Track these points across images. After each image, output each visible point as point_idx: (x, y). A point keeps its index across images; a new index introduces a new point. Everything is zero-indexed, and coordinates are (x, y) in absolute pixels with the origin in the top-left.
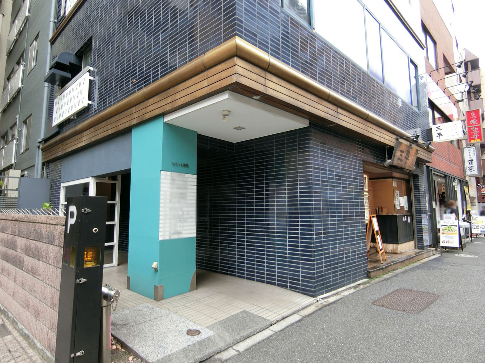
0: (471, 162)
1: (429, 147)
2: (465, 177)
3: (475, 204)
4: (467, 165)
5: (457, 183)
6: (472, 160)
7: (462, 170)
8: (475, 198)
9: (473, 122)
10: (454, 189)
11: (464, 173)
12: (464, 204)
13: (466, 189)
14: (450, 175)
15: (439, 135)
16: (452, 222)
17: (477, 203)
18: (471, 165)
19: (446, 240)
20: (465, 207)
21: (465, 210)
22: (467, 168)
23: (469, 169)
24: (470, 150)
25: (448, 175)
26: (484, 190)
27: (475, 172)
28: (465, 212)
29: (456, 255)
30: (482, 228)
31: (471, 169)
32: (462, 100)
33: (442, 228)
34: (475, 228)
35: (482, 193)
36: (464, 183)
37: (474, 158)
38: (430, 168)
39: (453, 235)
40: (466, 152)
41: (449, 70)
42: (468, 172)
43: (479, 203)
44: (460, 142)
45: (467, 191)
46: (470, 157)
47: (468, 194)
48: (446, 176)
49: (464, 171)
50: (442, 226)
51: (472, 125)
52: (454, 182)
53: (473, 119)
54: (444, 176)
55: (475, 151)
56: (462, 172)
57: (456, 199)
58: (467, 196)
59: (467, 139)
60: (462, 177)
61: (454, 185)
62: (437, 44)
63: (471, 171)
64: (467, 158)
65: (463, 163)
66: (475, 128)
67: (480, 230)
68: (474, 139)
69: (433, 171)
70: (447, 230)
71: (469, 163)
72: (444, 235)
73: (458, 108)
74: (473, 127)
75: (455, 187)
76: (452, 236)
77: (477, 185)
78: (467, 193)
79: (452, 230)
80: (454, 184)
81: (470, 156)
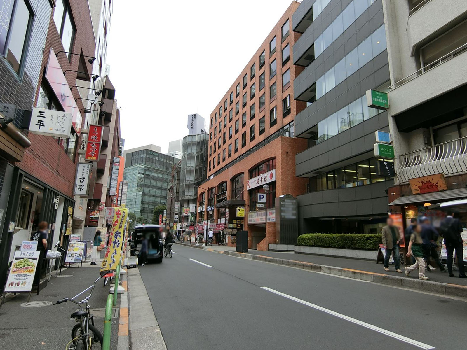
0: (82, 180)
1: (7, 127)
2: (73, 195)
3: (81, 227)
4: (78, 183)
5: (58, 201)
6: (84, 178)
7: (71, 187)
8: (83, 221)
9: (93, 137)
10: (54, 207)
11: (73, 192)
12: (64, 228)
13: (70, 210)
14: (53, 189)
15: (40, 123)
16: (32, 252)
17: (83, 227)
18: (81, 184)
19: (16, 281)
20: (63, 231)
21: (63, 234)
22: (78, 186)
23: (79, 187)
24: (84, 167)
25: (50, 188)
26: (93, 214)
27: (84, 192)
28: (62, 237)
29: (23, 305)
30: (76, 256)
31: (81, 188)
32: (89, 112)
33: (15, 262)
34: (69, 257)
35: (91, 216)
36: (69, 202)
37: (86, 176)
38: (20, 171)
39: (28, 274)
40: (80, 167)
41: (84, 75)
42: (77, 191)
43: (85, 226)
44: (77, 155)
45: (72, 212)
46: (83, 175)
47: (72, 216)
48: (46, 188)
49: (73, 188)
50: (16, 259)
51: (92, 140)
52: (56, 199)
53: (94, 135)
54: (43, 188)
55: (89, 169)
56: (71, 189)
57: (54, 221)
58: (70, 218)
59: (85, 154)
60: (70, 195)
61: (55, 203)
62: (77, 32)
63: (80, 190)
64: (79, 175)
65: (74, 180)
66: (94, 145)
67: (74, 259)
68: (90, 156)
69: (25, 176)
70: (21, 266)
71: (81, 181)
72: (16, 274)
73: (84, 118)
74: (92, 143)
75: (56, 205)
76: (26, 275)
77: (88, 208)
78: (70, 215)
79: (28, 265)
80: (55, 201)
81: (83, 173)
